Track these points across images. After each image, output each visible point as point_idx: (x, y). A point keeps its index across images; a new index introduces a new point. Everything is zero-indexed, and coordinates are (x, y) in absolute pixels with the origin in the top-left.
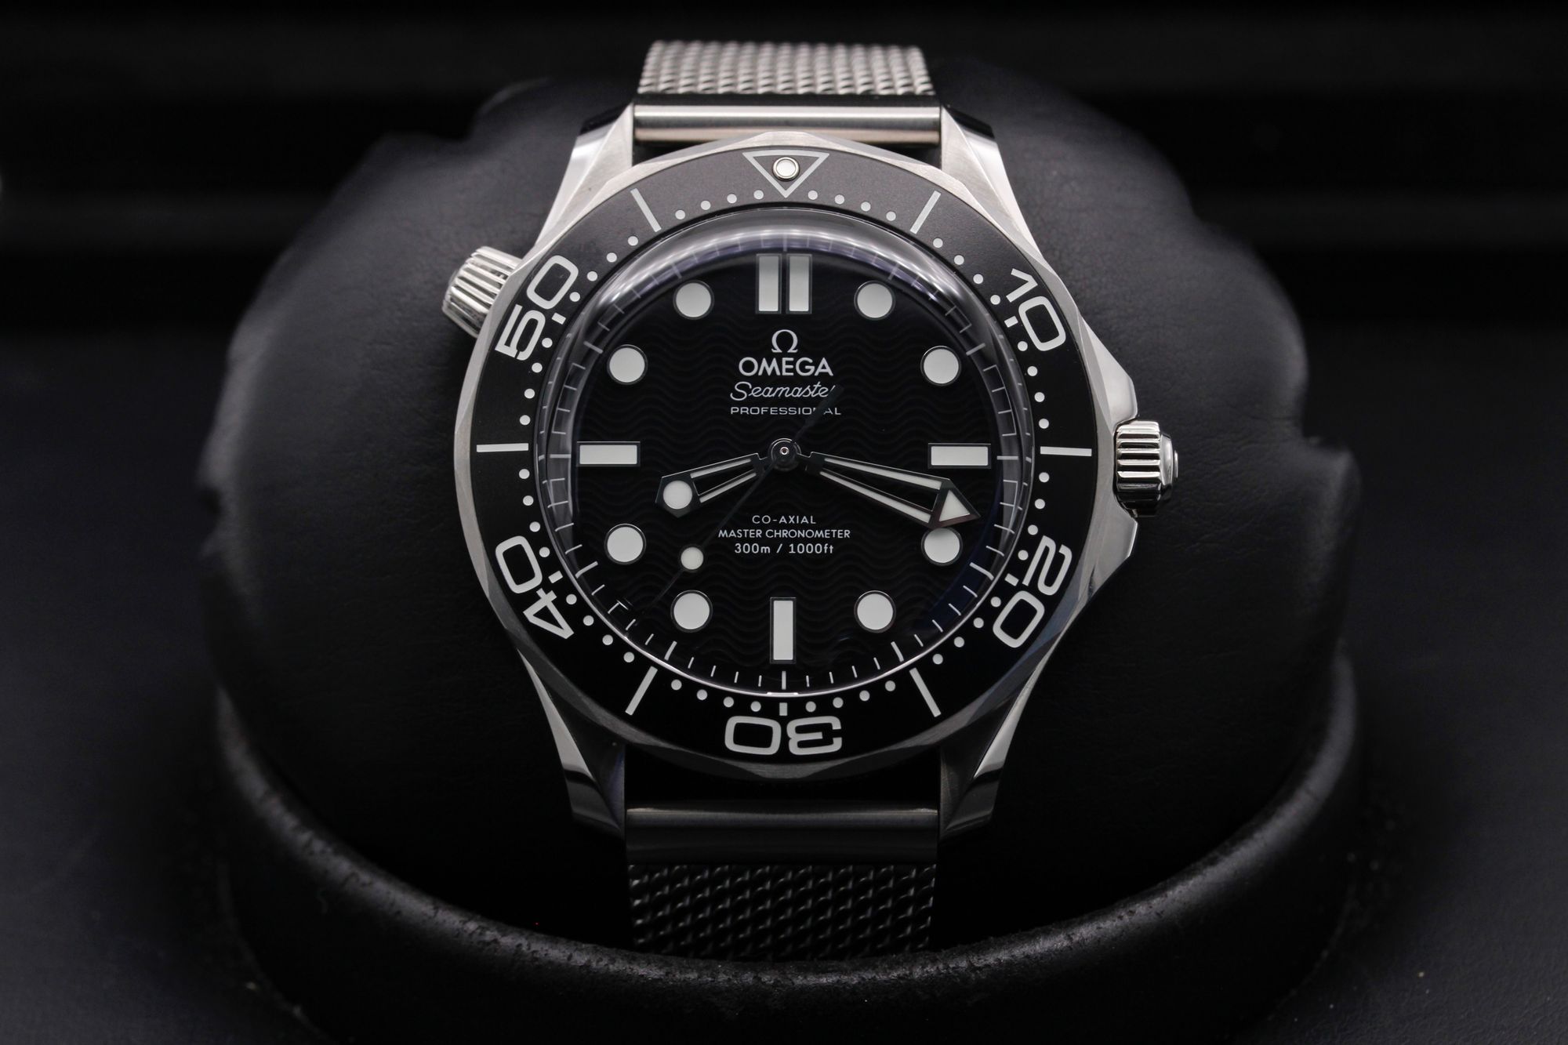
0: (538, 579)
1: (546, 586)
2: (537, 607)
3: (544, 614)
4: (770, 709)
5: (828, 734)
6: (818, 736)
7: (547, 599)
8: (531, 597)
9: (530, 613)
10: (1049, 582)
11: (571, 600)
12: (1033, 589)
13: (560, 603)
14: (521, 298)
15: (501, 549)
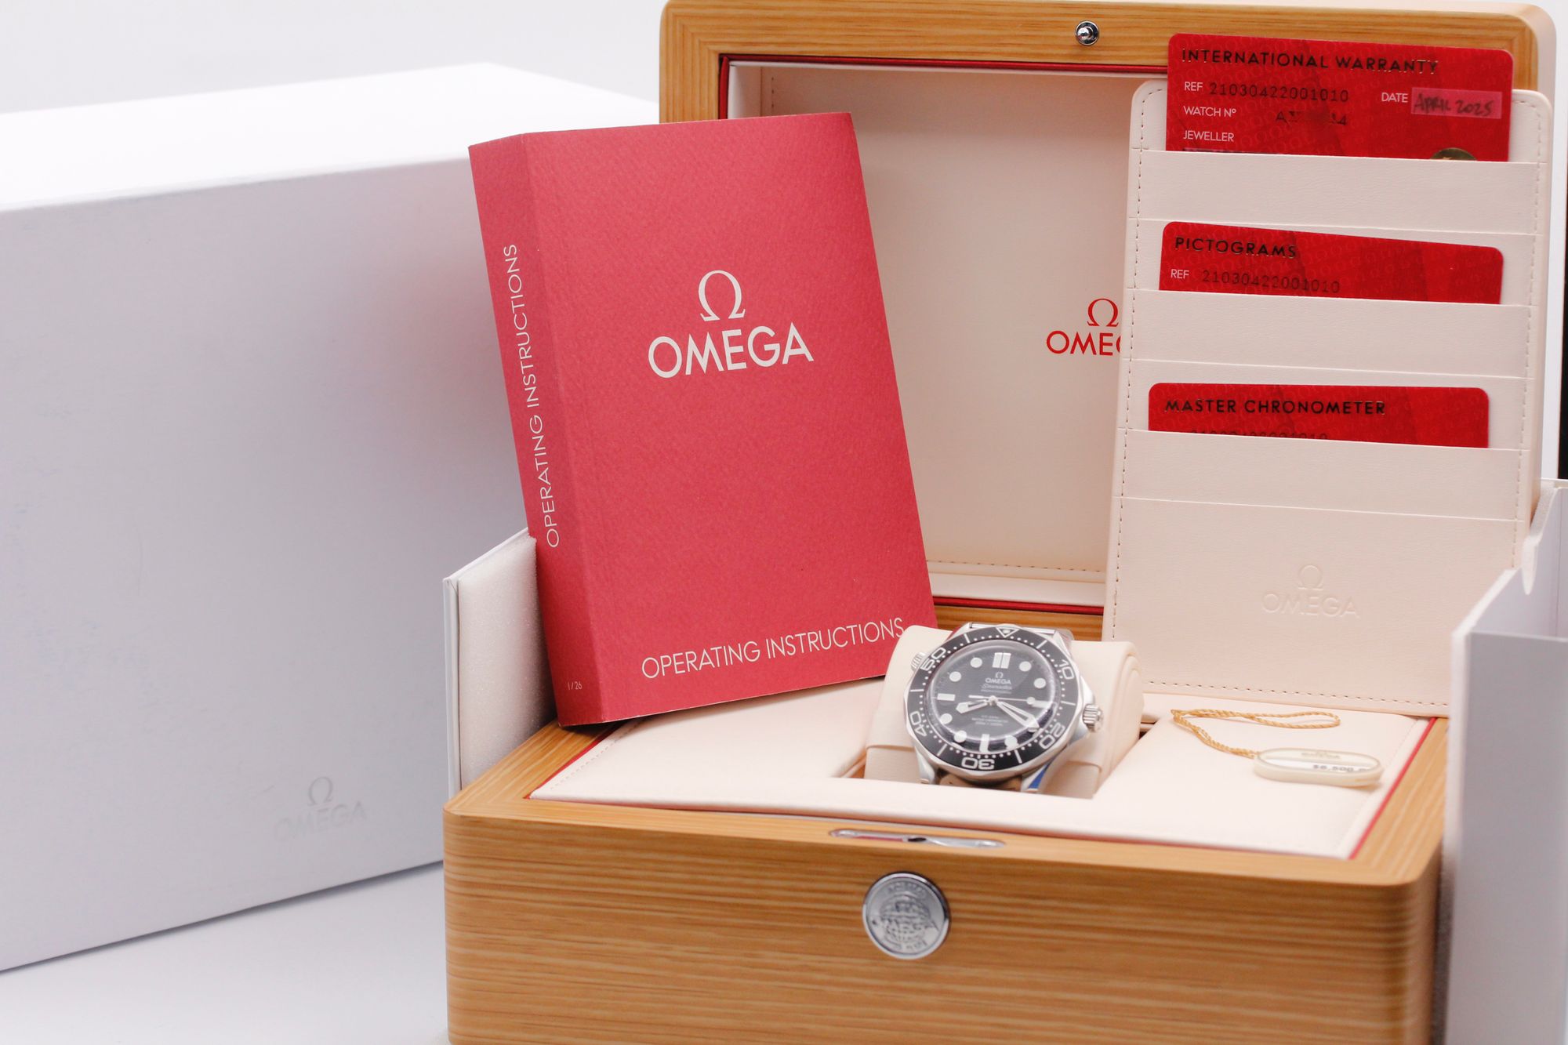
0: (920, 721)
1: (922, 723)
2: (918, 729)
3: (920, 730)
4: (975, 756)
5: (990, 764)
6: (987, 764)
7: (921, 727)
8: (917, 726)
9: (916, 730)
10: (1057, 733)
11: (928, 727)
12: (1052, 735)
13: (925, 728)
14: (930, 658)
15: (911, 715)
